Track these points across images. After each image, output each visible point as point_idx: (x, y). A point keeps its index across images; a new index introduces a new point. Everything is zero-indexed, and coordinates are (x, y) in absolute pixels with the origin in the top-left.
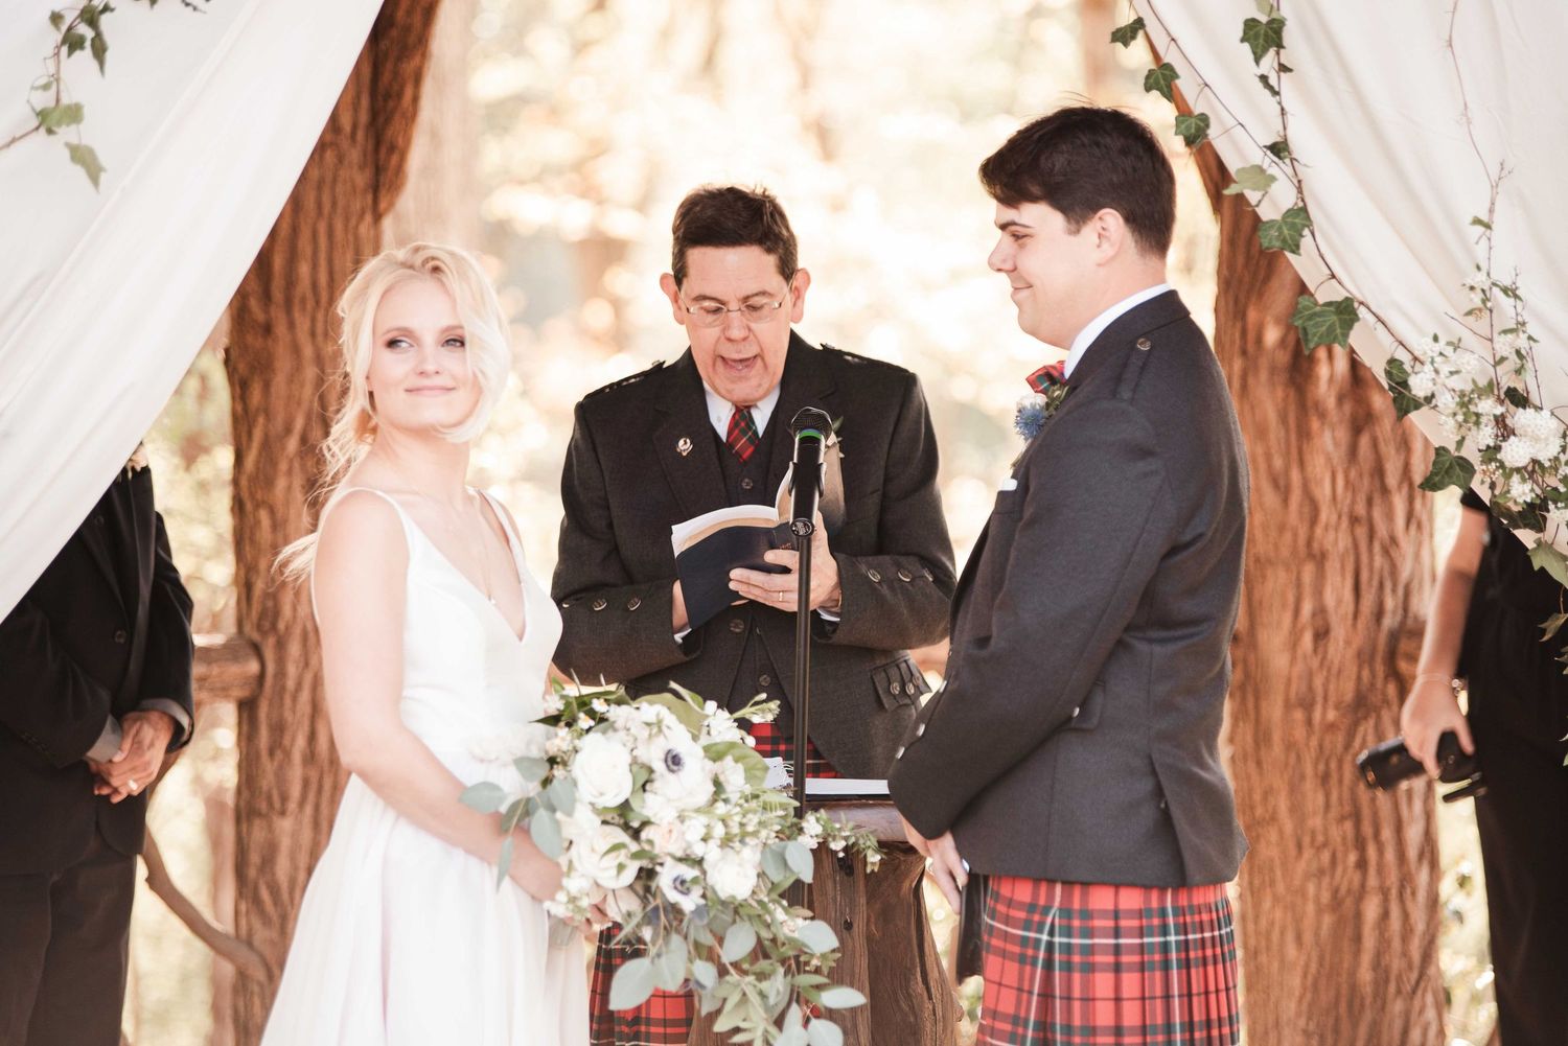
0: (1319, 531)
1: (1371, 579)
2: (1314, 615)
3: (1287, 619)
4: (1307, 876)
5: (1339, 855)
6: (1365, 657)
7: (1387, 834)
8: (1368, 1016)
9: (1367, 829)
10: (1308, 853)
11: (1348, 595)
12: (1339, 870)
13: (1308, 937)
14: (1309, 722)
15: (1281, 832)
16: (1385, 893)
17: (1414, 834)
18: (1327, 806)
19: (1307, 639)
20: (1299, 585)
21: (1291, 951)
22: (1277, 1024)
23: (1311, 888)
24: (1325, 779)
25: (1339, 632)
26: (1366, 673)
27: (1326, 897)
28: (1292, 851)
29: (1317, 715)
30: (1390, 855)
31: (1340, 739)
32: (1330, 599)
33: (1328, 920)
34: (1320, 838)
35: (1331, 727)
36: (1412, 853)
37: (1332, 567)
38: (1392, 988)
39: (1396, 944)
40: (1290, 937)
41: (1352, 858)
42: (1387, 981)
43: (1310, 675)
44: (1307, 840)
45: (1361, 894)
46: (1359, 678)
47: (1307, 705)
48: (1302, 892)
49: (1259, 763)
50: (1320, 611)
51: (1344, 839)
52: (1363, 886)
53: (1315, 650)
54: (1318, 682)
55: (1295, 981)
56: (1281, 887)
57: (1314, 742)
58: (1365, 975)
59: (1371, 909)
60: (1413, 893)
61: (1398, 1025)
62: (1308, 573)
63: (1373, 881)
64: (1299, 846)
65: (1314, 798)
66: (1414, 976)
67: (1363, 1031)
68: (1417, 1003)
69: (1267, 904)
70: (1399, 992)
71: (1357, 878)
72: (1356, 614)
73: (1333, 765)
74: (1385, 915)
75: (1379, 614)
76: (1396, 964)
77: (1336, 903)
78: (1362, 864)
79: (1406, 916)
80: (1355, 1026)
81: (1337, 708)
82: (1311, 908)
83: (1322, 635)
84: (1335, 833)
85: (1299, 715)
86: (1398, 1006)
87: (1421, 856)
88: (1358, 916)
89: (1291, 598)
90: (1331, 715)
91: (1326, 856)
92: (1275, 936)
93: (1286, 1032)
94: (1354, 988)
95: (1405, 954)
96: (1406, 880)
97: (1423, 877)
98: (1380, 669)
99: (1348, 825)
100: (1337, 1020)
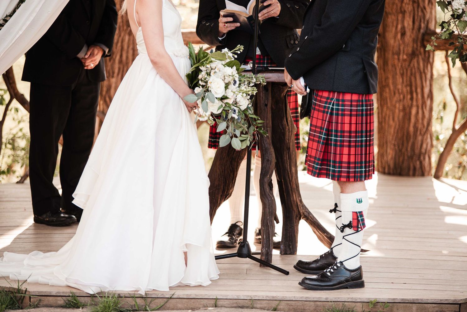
0: (404, 5)
1: (418, 18)
2: (401, 29)
3: (394, 29)
4: (396, 102)
5: (406, 96)
6: (415, 41)
7: (419, 90)
8: (412, 140)
9: (414, 89)
10: (397, 95)
11: (411, 23)
12: (405, 100)
13: (396, 119)
14: (399, 59)
15: (390, 89)
16: (418, 107)
17: (426, 90)
18: (403, 82)
19: (399, 36)
20: (398, 20)
21: (391, 122)
22: (386, 142)
23: (397, 105)
24: (402, 75)
25: (408, 33)
26: (415, 45)
27: (401, 107)
28: (393, 94)
29: (401, 57)
30: (420, 96)
31: (407, 63)
32: (406, 25)
33: (401, 114)
34: (400, 91)
35: (404, 60)
36: (426, 96)
37: (407, 15)
38: (419, 133)
39: (420, 121)
40: (391, 117)
41: (409, 97)
42: (417, 131)
43: (400, 45)
44: (397, 91)
45: (411, 107)
46: (413, 47)
47: (398, 54)
48: (395, 106)
49: (384, 70)
50: (403, 28)
51: (407, 91)
52: (412, 105)
53: (401, 38)
54: (402, 48)
55: (392, 131)
56: (389, 105)
57: (400, 65)
58: (411, 129)
59: (414, 111)
60: (426, 107)
61: (420, 143)
62: (400, 16)
63: (415, 103)
64: (395, 94)
65: (400, 80)
66: (424, 130)
67: (410, 144)
68: (425, 137)
69: (385, 109)
70: (420, 133)
71: (410, 102)
72: (413, 29)
73: (405, 71)
74: (417, 113)
75: (420, 28)
76: (420, 126)
77: (404, 109)
78: (412, 99)
79: (423, 113)
80: (408, 142)
81: (407, 55)
82: (397, 111)
83: (403, 34)
84: (405, 90)
85: (396, 57)
86: (420, 138)
87: (428, 97)
88: (410, 113)
89: (395, 24)
90: (405, 57)
91: (402, 96)
92: (387, 118)
93: (389, 144)
94: (408, 133)
95: (423, 124)
96: (424, 103)
97: (428, 102)
98: (419, 44)
99: (408, 88)
100: (403, 142)
